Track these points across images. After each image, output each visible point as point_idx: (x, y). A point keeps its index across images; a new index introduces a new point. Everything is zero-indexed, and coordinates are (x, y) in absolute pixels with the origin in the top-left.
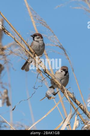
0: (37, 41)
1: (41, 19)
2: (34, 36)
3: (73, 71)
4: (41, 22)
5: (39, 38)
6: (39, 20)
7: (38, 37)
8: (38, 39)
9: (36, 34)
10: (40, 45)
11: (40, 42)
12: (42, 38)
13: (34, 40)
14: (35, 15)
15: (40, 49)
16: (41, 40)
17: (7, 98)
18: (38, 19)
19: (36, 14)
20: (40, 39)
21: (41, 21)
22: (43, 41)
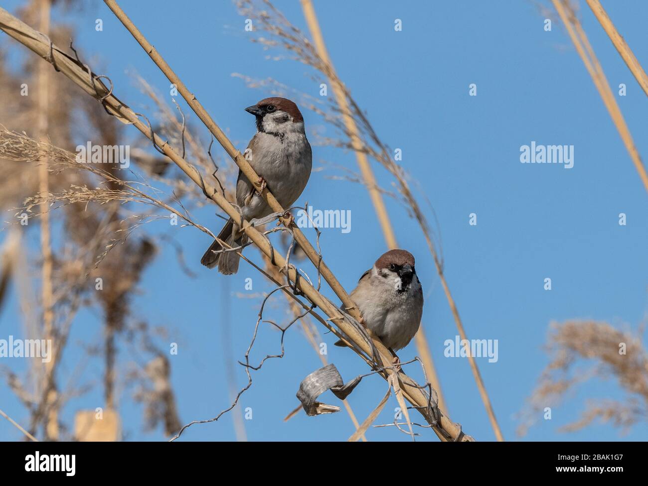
0: (276, 135)
1: (294, 30)
2: (261, 111)
3: (441, 273)
4: (291, 43)
5: (285, 119)
6: (281, 34)
7: (279, 114)
8: (282, 126)
9: (272, 99)
10: (291, 150)
11: (292, 137)
12: (298, 117)
13: (261, 128)
14: (264, 13)
15: (289, 172)
16: (293, 131)
17: (167, 397)
18: (277, 33)
19: (270, 4)
20: (289, 125)
21: (294, 40)
22: (302, 131)
